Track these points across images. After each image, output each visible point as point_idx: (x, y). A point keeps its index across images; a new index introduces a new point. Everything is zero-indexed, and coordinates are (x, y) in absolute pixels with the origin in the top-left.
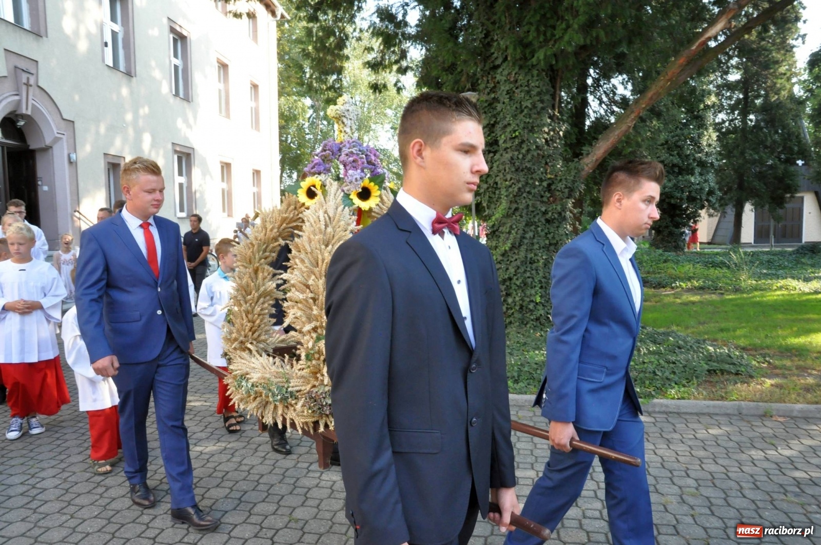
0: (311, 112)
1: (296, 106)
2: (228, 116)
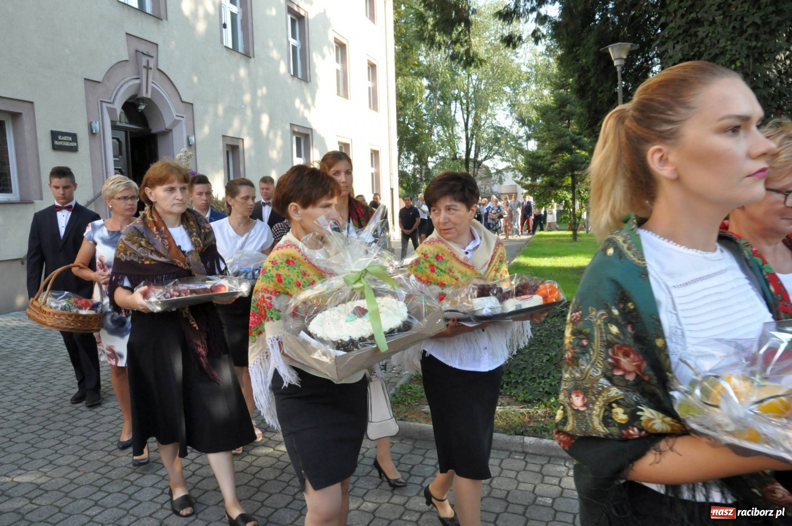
0: (428, 92)
1: (413, 86)
2: (346, 96)
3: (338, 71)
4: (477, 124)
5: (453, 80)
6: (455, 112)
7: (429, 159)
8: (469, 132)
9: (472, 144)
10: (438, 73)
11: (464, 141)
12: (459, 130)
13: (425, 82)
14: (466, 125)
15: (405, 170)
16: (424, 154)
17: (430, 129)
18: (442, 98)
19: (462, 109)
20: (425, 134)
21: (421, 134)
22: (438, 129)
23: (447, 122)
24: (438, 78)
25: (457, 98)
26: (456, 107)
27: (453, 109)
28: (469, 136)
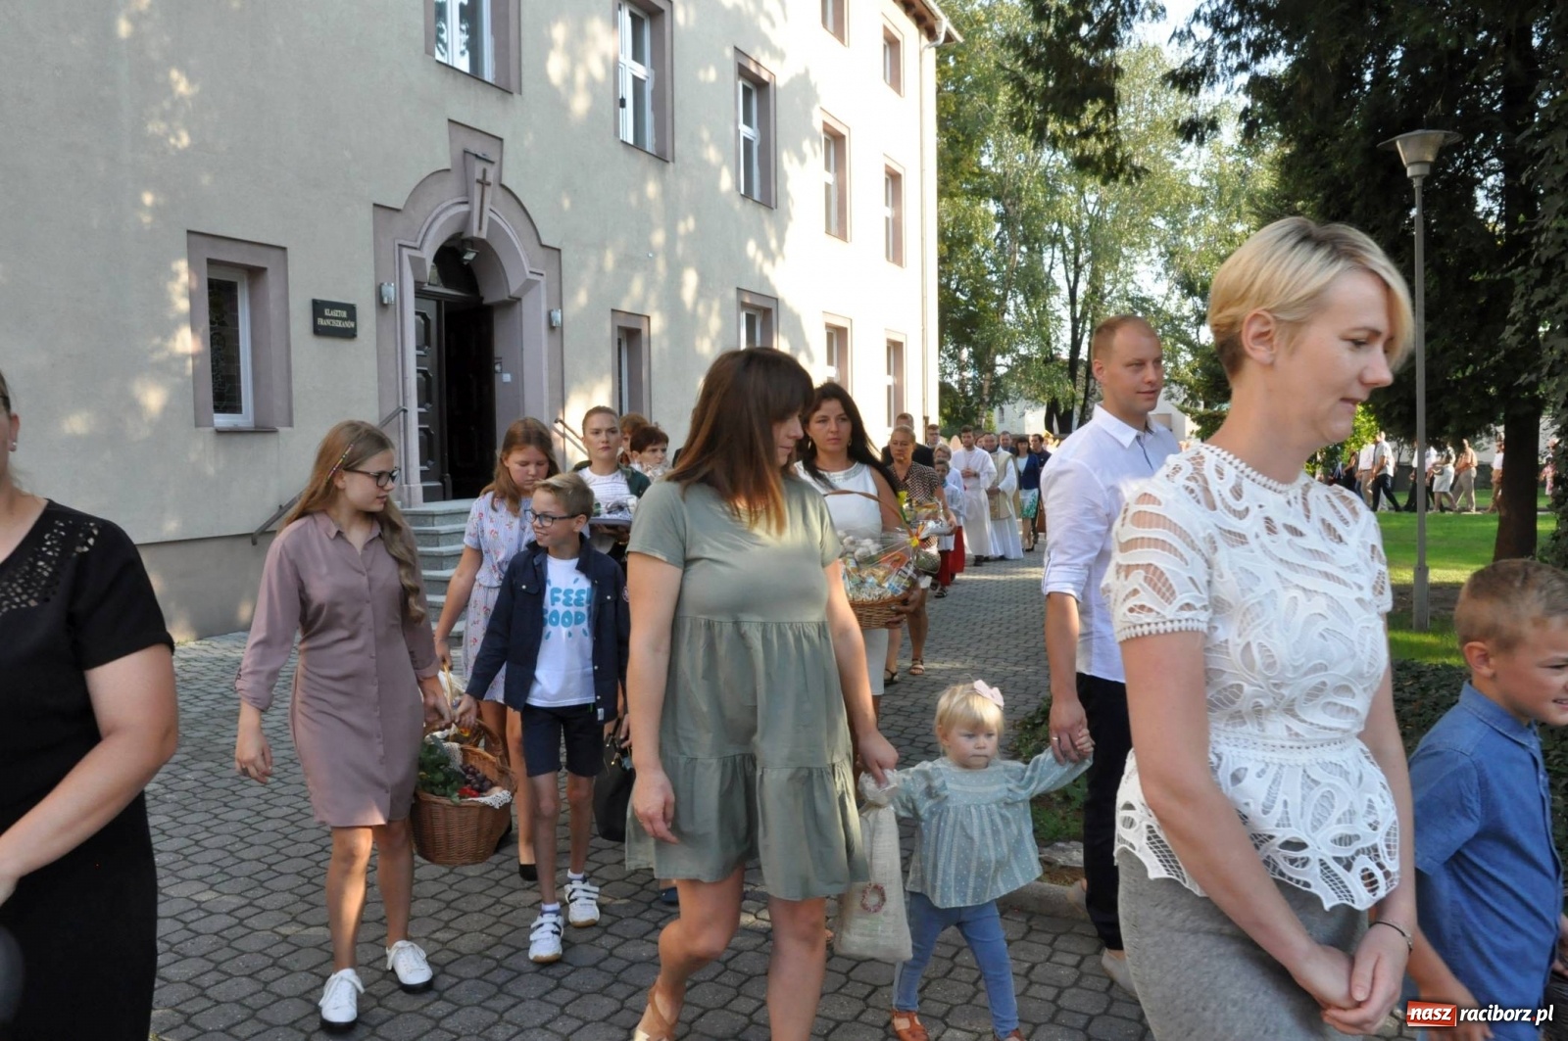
0: (998, 226)
1: (972, 216)
2: (843, 235)
3: (828, 186)
4: (1096, 292)
5: (1050, 205)
6: (1051, 268)
7: (999, 359)
8: (1079, 308)
9: (1084, 331)
10: (1019, 190)
11: (1068, 325)
12: (1059, 305)
13: (993, 208)
14: (1073, 292)
15: (949, 380)
16: (989, 350)
17: (1002, 300)
18: (1025, 240)
19: (1065, 261)
20: (991, 310)
21: (985, 309)
22: (1015, 302)
23: (1036, 287)
24: (1020, 199)
25: (1055, 240)
26: (1053, 257)
27: (1047, 261)
28: (1078, 315)
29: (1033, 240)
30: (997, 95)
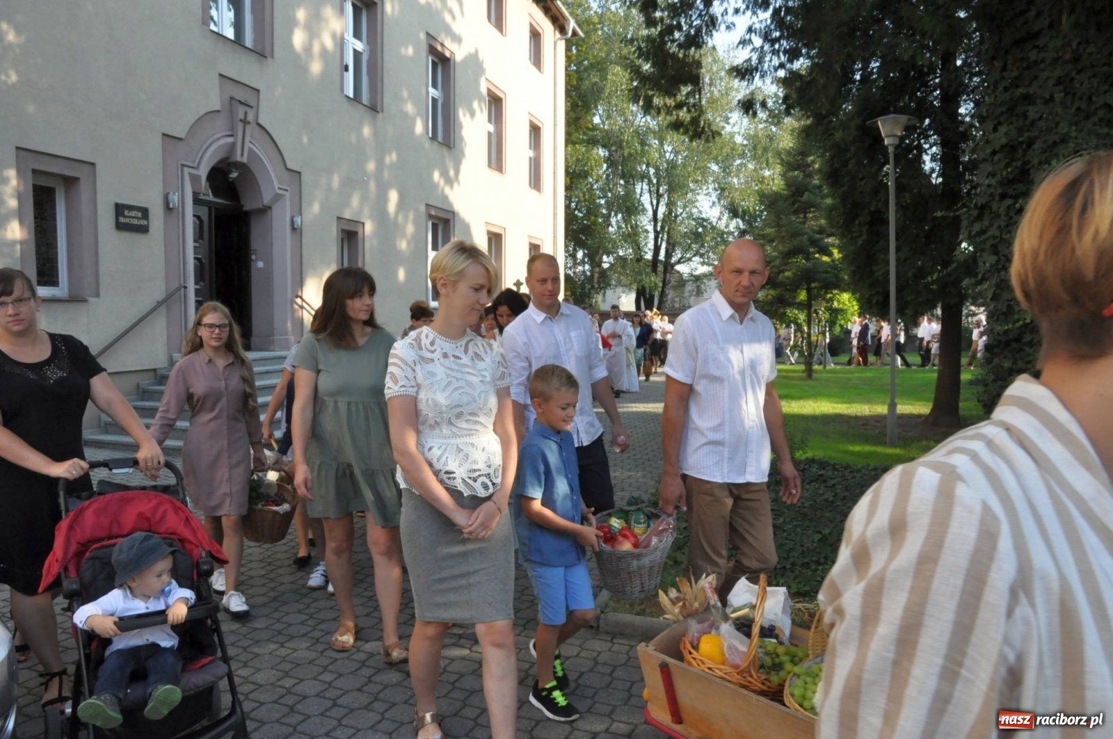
0: (605, 166)
1: (588, 158)
2: (500, 169)
3: (489, 133)
4: (671, 213)
5: (643, 153)
6: (641, 196)
7: (605, 258)
8: (659, 224)
9: (662, 239)
10: (622, 141)
11: (652, 236)
12: (645, 221)
13: (602, 152)
14: (655, 213)
15: (572, 272)
16: (598, 252)
17: (607, 217)
18: (623, 176)
19: (650, 192)
20: (600, 224)
21: (595, 223)
22: (617, 219)
23: (630, 208)
24: (621, 148)
25: (644, 176)
26: (642, 189)
27: (638, 191)
28: (659, 229)
29: (630, 177)
30: (607, 74)
